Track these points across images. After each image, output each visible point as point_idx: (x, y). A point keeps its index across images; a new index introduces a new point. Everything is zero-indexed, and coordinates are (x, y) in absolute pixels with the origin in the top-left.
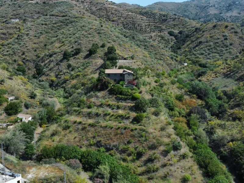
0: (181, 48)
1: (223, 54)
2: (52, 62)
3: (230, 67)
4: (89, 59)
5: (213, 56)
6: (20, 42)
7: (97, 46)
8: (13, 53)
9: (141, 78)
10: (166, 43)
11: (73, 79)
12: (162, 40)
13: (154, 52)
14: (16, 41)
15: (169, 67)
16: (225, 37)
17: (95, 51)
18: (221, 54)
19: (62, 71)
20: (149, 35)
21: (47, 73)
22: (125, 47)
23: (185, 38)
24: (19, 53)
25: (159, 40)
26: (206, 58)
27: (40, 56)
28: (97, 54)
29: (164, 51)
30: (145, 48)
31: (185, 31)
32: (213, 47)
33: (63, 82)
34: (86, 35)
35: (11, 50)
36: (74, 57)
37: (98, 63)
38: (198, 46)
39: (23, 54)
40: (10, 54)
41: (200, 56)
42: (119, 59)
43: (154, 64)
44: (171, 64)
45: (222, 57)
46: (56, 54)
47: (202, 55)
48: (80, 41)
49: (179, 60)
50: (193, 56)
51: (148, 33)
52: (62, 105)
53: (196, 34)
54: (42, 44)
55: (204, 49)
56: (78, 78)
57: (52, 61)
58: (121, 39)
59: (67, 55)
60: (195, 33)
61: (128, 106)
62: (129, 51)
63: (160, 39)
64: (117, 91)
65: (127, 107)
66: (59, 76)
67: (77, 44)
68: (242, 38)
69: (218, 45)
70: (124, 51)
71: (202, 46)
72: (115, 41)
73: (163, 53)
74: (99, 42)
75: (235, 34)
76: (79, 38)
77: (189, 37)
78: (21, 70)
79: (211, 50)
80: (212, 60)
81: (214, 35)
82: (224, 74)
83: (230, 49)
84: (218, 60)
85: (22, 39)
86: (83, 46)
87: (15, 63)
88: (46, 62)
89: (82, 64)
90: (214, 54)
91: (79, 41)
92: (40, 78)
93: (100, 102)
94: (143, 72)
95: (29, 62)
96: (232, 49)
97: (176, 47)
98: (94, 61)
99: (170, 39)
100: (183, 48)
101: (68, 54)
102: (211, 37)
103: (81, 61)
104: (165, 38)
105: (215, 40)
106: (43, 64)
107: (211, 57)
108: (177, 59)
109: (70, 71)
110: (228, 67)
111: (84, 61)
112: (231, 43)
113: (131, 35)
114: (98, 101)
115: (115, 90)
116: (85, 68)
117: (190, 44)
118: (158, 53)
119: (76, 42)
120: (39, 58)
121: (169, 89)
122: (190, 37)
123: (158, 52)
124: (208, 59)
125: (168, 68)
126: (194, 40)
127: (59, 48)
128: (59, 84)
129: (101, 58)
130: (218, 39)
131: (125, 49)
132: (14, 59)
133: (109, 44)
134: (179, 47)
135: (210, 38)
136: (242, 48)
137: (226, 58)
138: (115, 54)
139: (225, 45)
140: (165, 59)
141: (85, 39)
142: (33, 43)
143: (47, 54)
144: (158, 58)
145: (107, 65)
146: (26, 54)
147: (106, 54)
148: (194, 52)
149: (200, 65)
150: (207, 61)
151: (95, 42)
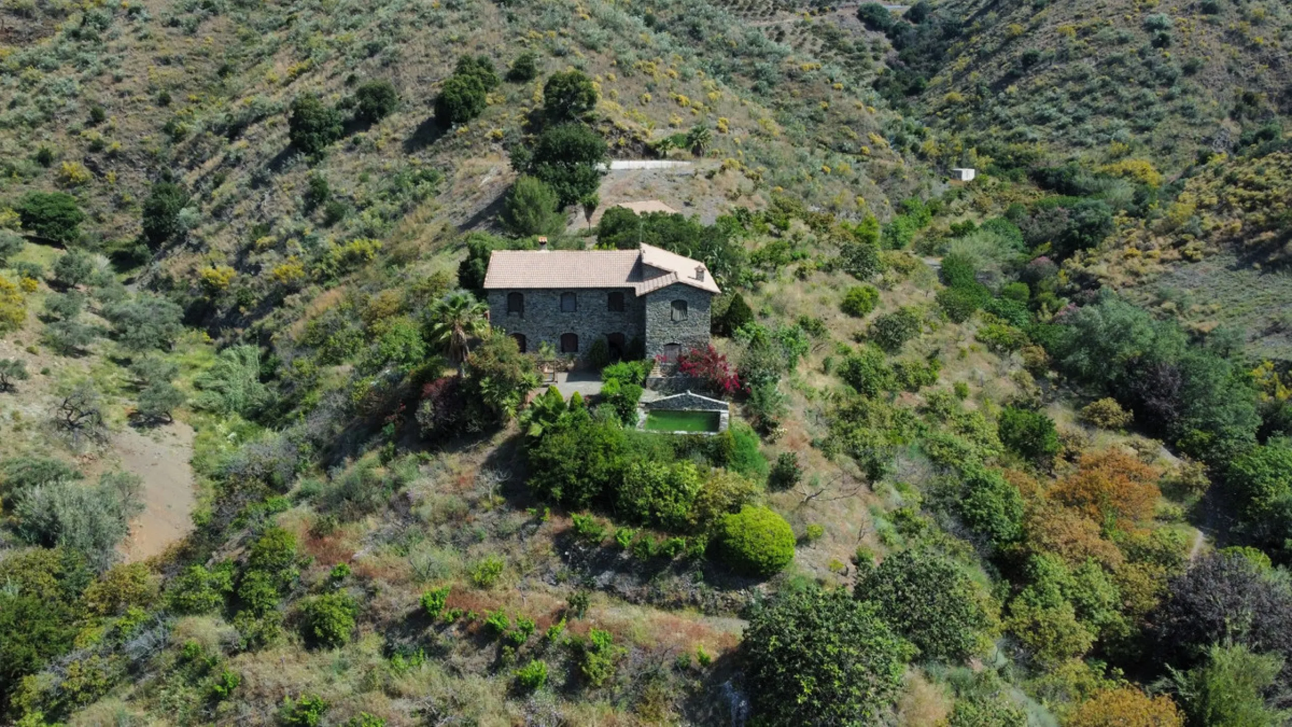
0: (923, 90)
1: (1150, 122)
2: (234, 166)
3: (1266, 202)
4: (437, 152)
5: (1102, 131)
6: (88, 56)
7: (483, 70)
8: (40, 114)
9: (755, 290)
10: (850, 65)
11: (323, 279)
12: (830, 49)
13: (806, 108)
14: (69, 46)
15: (885, 191)
16: (1157, 32)
17: (468, 103)
18: (1141, 122)
19: (272, 222)
20: (767, 23)
21: (199, 232)
22: (650, 80)
23: (940, 39)
24: (72, 112)
25: (817, 49)
26: (1064, 142)
27: (184, 132)
28: (483, 123)
29: (859, 103)
30: (755, 89)
31: (934, 9)
32: (1096, 82)
33: (266, 299)
34: (433, 13)
35: (33, 97)
36: (350, 139)
37: (487, 179)
38: (1018, 77)
39: (96, 119)
40: (20, 119)
41: (1034, 133)
42: (615, 152)
43: (811, 175)
44: (895, 174)
45: (1146, 135)
46: (262, 123)
47: (1043, 124)
48: (397, 46)
49: (934, 152)
50: (993, 130)
51: (763, 13)
52: (211, 483)
53: (998, 20)
54: (208, 67)
55: (1050, 94)
56: (354, 276)
57: (238, 159)
58: (627, 33)
59: (308, 128)
60: (992, 15)
61: (680, 668)
62: (673, 106)
63: (824, 46)
64: (573, 479)
65: (666, 667)
66: (252, 258)
67: (376, 61)
68: (1241, 36)
69: (1120, 71)
70: (643, 103)
71: (1039, 81)
72: (593, 47)
73: (854, 115)
74: (502, 47)
75: (1204, 17)
76: (391, 28)
77: (958, 34)
78: (50, 213)
79: (1086, 99)
80: (1097, 153)
81: (1097, 19)
82: (1239, 241)
83: (1185, 92)
84: (1129, 153)
85: (102, 36)
86: (409, 73)
87: (43, 169)
88: (209, 165)
89: (387, 184)
90: (1105, 122)
91: (391, 48)
92: (159, 265)
93: (418, 578)
94: (763, 242)
95: (123, 166)
96: (1195, 92)
97: (897, 84)
98: (463, 165)
99: (869, 47)
100: (936, 87)
101: (315, 122)
102: (1084, 33)
103: (389, 164)
104: (846, 39)
105: (1104, 49)
106: (190, 178)
107: (1089, 134)
108: (922, 146)
109: (319, 226)
110: (1252, 198)
111: (404, 163)
112: (1187, 62)
113: (681, 18)
114: (403, 566)
115: (556, 463)
116: (405, 210)
117: (968, 69)
118: (825, 115)
119: (373, 50)
120: (180, 145)
121: (940, 357)
122: (967, 37)
123: (825, 109)
124: (1075, 145)
125: (883, 196)
126: (989, 47)
127: (287, 83)
128: (242, 309)
129: (505, 147)
130: (1122, 41)
131: (650, 90)
132: (38, 146)
133: (558, 61)
134: (911, 83)
135: (1078, 38)
136: (1242, 90)
137: (1171, 143)
138: (590, 120)
139: (1159, 75)
140: (867, 149)
141: (421, 34)
142: (158, 58)
143: (221, 118)
144: (829, 139)
145: (522, 202)
146: (112, 119)
147: (535, 123)
148: (997, 109)
149: (1041, 179)
150: (1069, 156)
151: (479, 48)
